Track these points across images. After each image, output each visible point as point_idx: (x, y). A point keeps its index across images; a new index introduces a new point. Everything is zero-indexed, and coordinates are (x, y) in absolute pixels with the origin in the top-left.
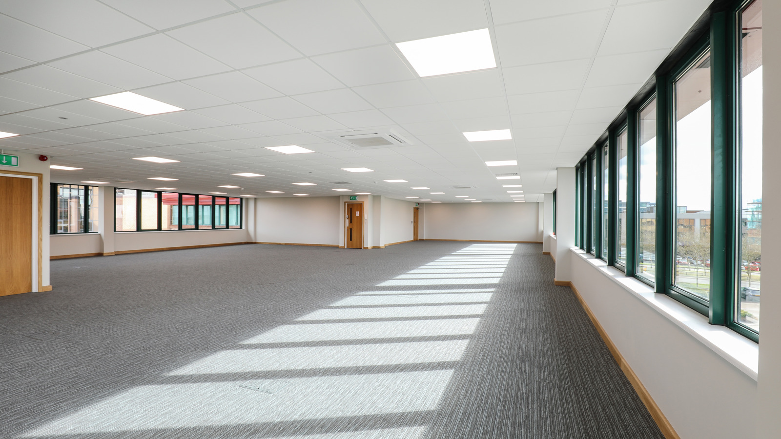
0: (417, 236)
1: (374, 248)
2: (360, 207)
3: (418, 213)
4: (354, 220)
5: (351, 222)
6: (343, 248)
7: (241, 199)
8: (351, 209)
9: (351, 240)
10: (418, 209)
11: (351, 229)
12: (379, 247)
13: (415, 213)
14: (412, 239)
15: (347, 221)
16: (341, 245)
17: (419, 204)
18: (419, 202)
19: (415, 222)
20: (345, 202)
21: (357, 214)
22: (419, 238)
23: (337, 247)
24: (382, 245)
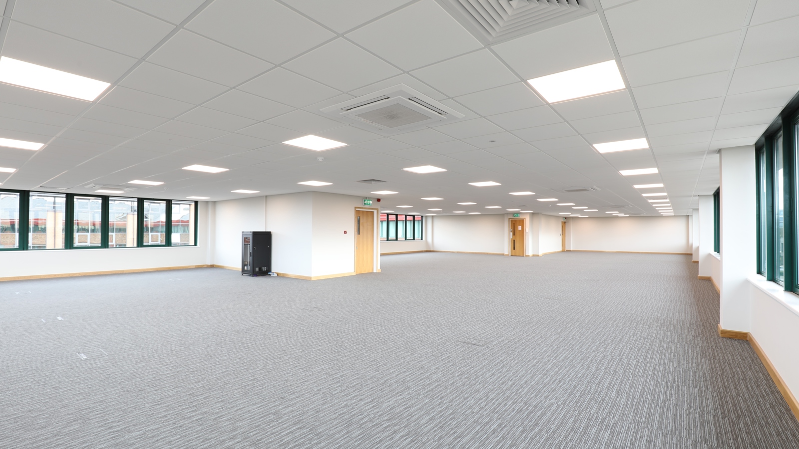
0: (565, 247)
1: (534, 256)
2: (522, 222)
3: (565, 226)
4: (517, 233)
5: (514, 234)
6: (508, 255)
7: (422, 216)
8: (514, 224)
9: (514, 249)
10: (565, 223)
11: (514, 241)
12: (538, 256)
13: (563, 226)
14: (561, 250)
15: (511, 234)
16: (506, 252)
17: (566, 218)
18: (566, 216)
19: (562, 234)
20: (509, 219)
21: (520, 228)
22: (566, 249)
23: (503, 255)
24: (540, 254)
